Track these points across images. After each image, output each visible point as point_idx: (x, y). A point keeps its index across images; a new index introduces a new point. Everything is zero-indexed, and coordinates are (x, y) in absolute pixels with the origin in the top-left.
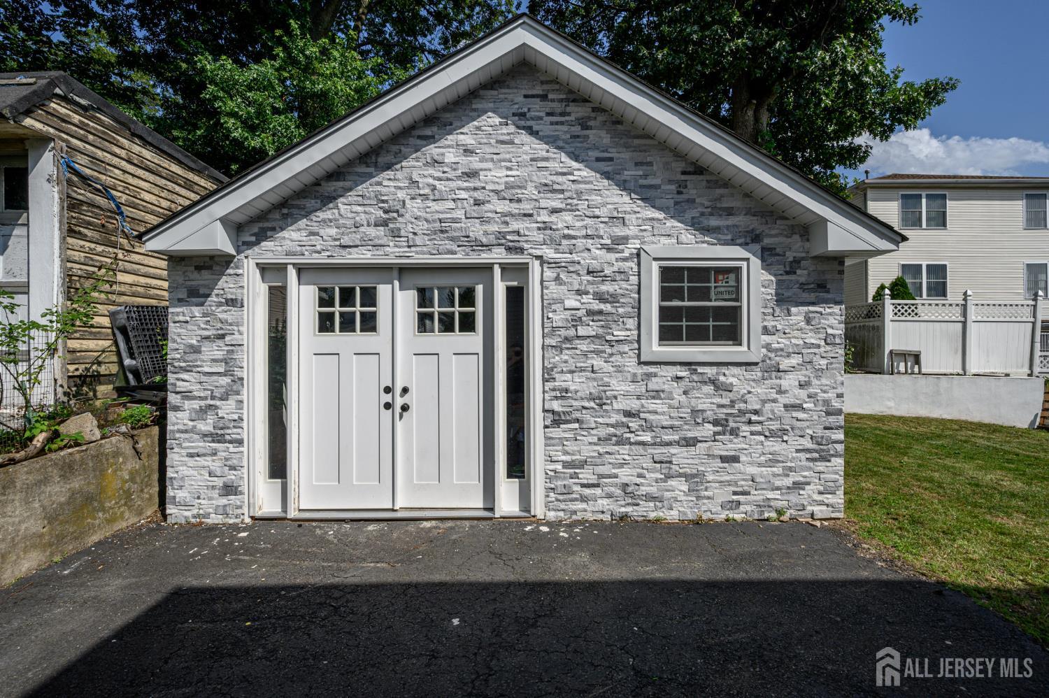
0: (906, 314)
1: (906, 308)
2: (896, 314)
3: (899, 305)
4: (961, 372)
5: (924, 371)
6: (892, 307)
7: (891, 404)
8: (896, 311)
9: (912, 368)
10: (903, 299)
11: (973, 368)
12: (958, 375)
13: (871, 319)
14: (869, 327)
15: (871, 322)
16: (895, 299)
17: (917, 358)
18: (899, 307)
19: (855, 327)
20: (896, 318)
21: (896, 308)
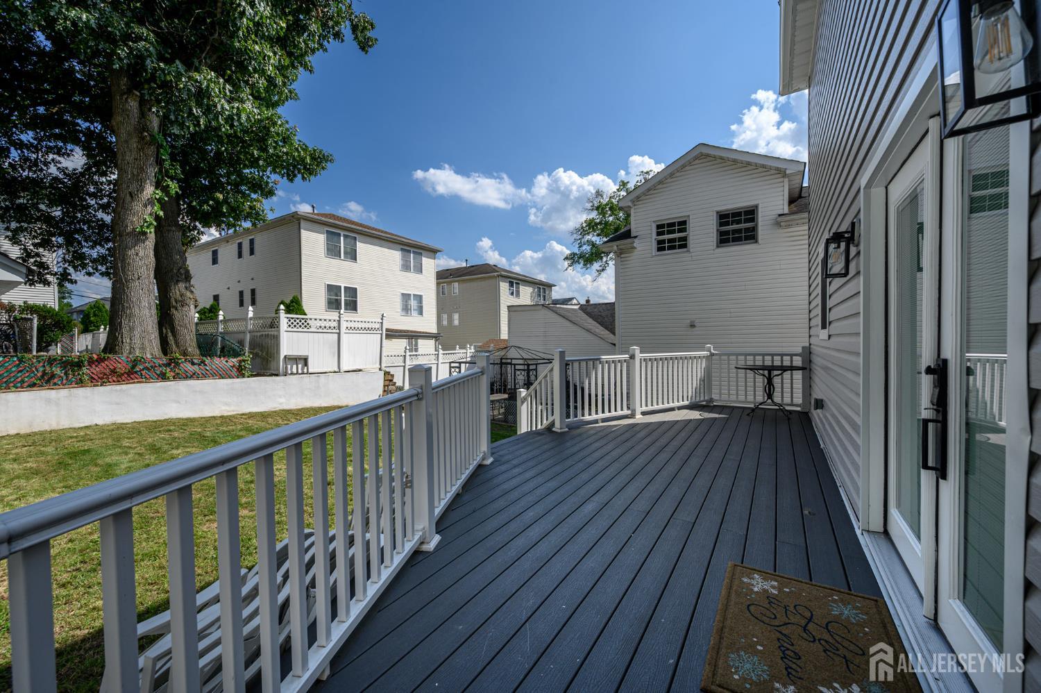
0: (298, 326)
1: (298, 321)
2: (290, 326)
3: (292, 318)
4: (337, 370)
5: (310, 371)
6: (286, 320)
7: (283, 400)
8: (290, 323)
9: (303, 369)
10: (297, 314)
11: (344, 367)
12: (335, 372)
13: (273, 329)
14: (271, 335)
15: (272, 332)
16: (290, 313)
17: (305, 361)
18: (292, 321)
19: (262, 335)
20: (290, 329)
21: (290, 321)
